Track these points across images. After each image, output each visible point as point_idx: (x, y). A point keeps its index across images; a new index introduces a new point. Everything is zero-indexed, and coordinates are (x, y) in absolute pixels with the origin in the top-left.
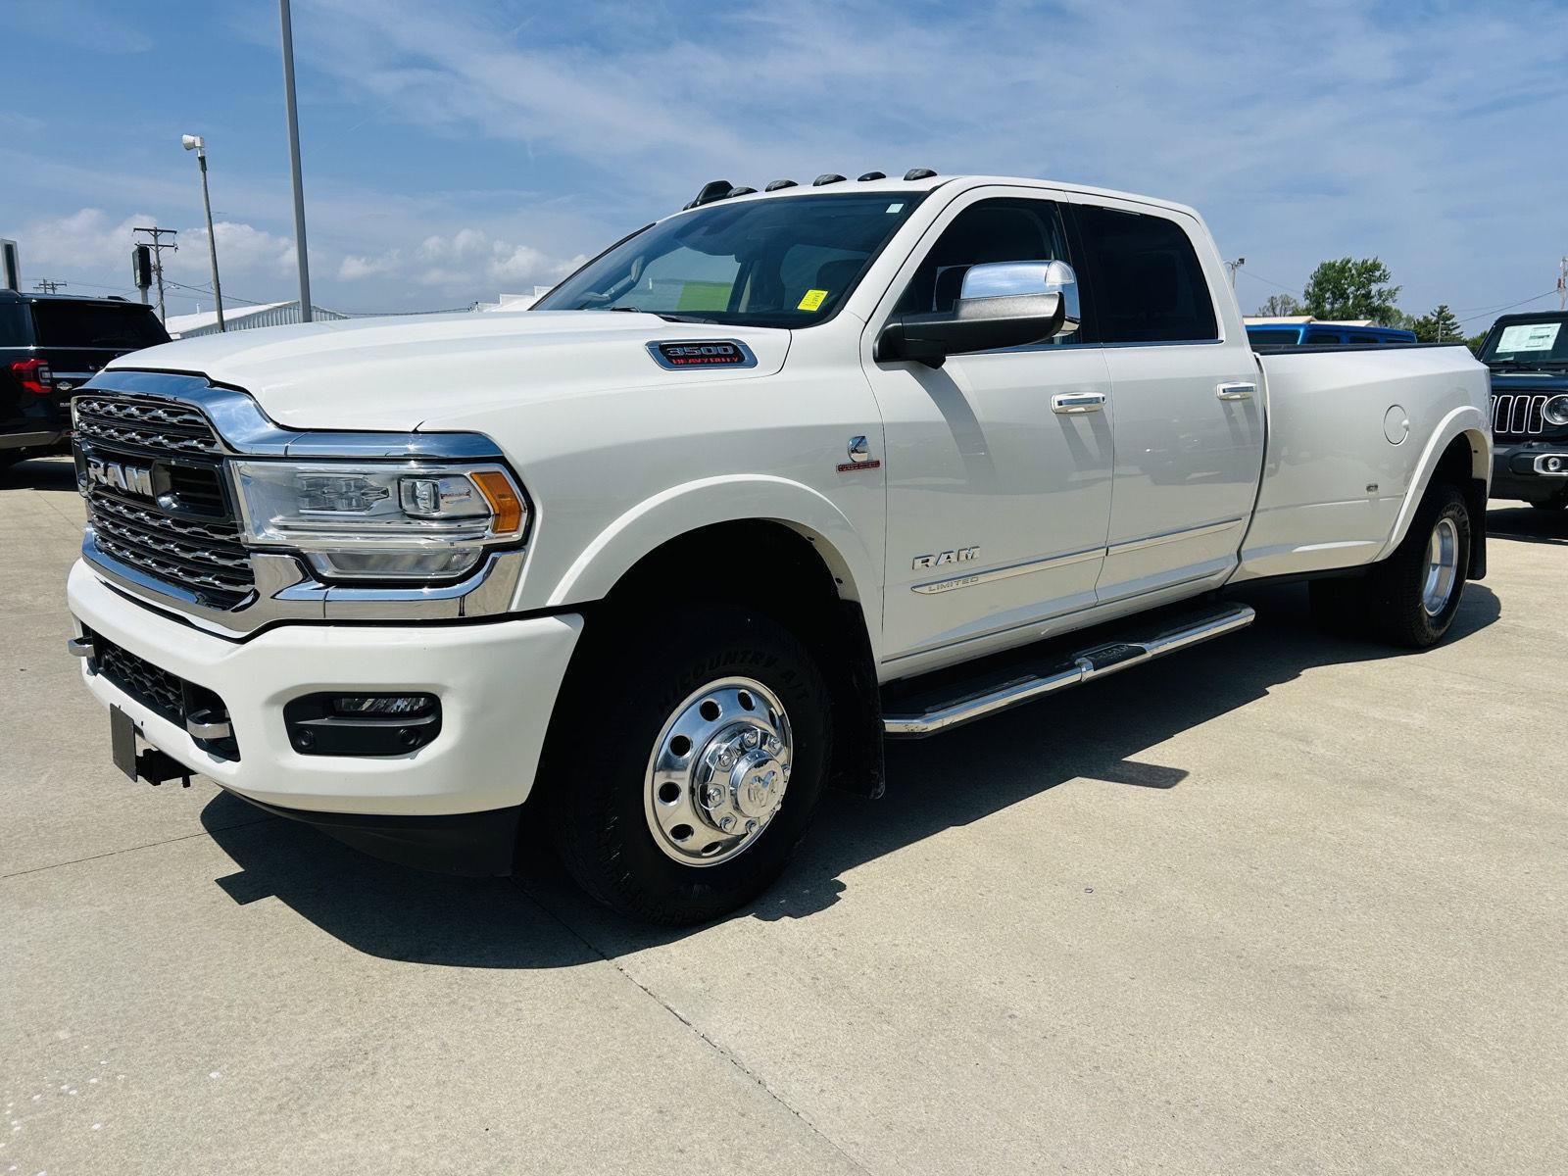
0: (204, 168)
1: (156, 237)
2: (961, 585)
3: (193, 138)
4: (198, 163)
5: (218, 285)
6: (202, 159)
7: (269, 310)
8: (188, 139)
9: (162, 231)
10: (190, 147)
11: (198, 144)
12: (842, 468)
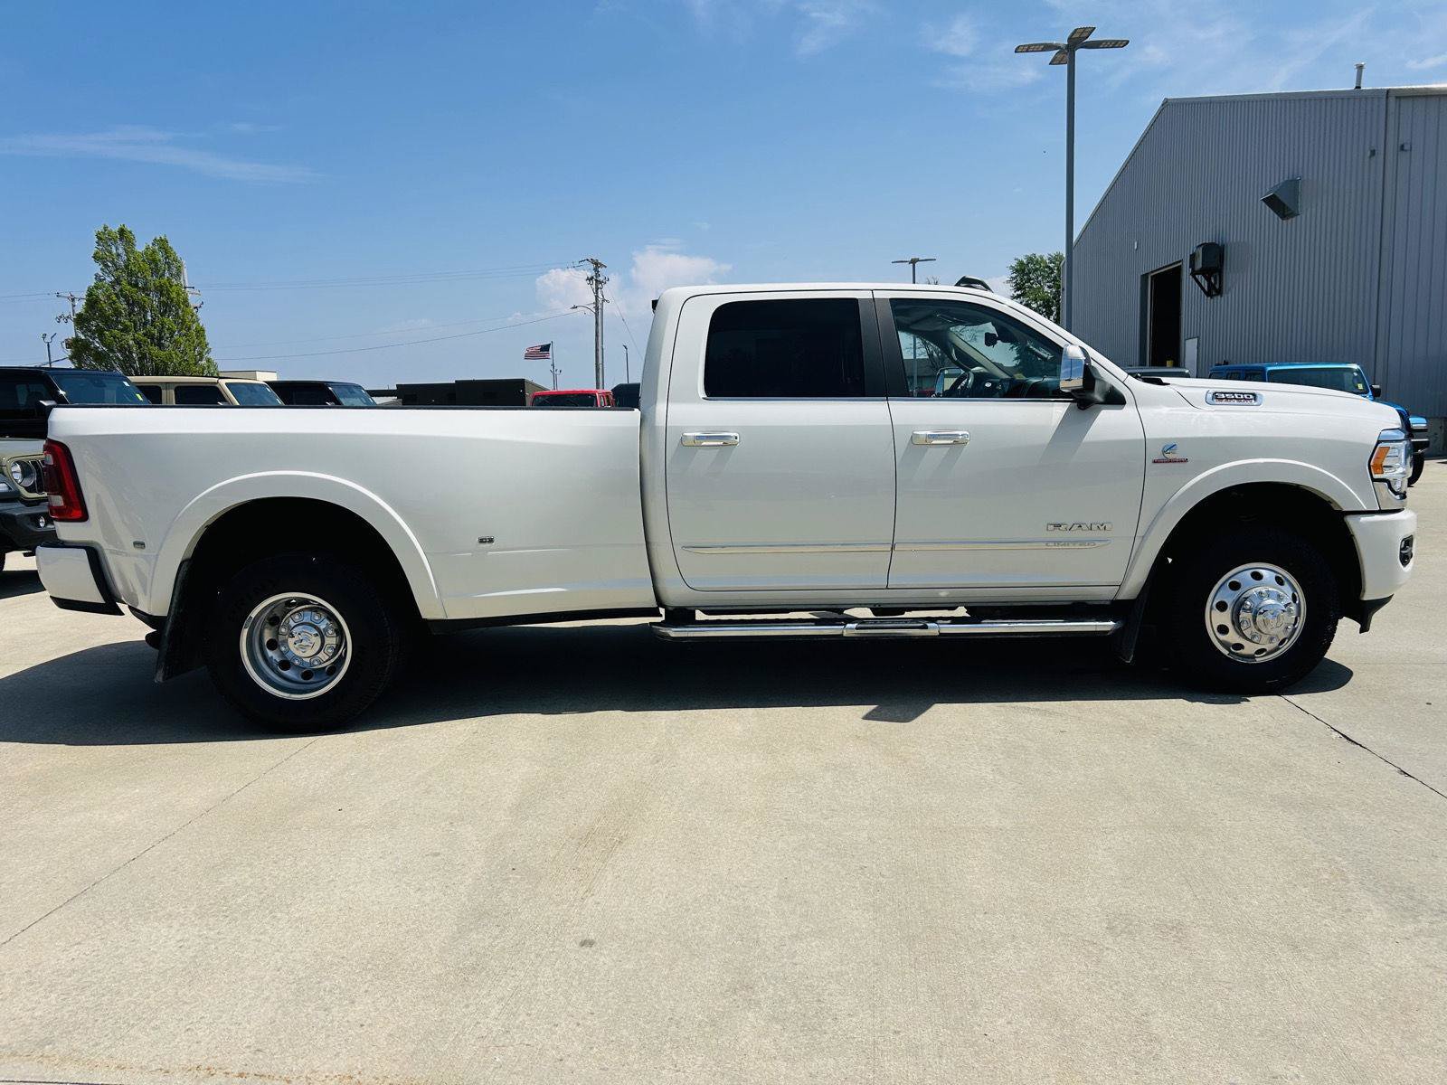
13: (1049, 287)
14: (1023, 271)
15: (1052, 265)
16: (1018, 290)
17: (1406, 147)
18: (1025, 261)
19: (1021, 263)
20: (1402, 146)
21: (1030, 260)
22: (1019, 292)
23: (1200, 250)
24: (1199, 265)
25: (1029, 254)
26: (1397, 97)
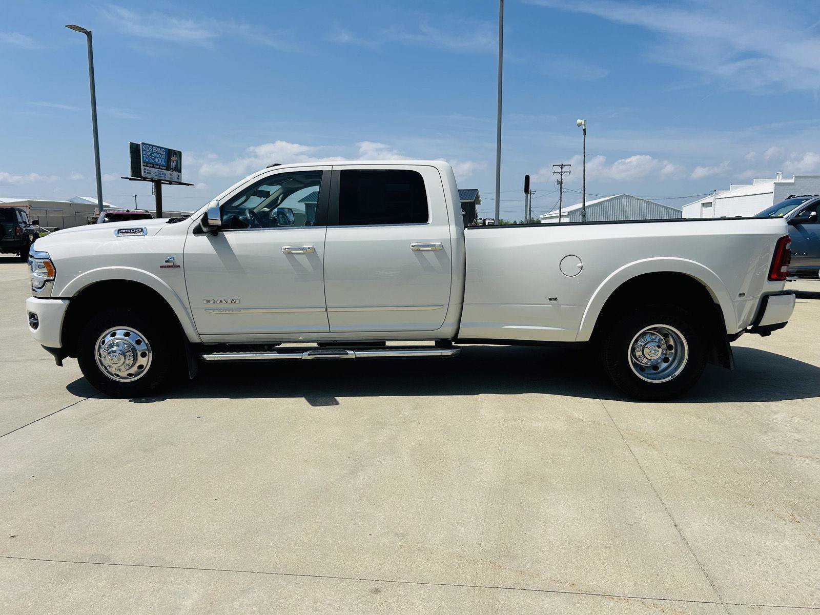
0: (585, 134)
1: (562, 168)
2: (231, 312)
3: (581, 120)
4: (583, 131)
5: (585, 188)
6: (584, 130)
7: (610, 199)
8: (579, 121)
9: (565, 165)
10: (580, 125)
11: (583, 123)
12: (161, 267)
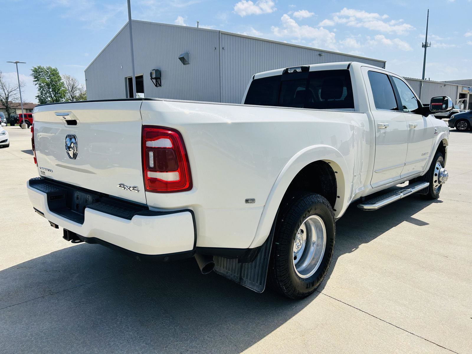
13: (47, 78)
14: (37, 71)
15: (48, 71)
16: (36, 78)
17: (224, 48)
18: (37, 68)
19: (36, 69)
20: (223, 48)
21: (39, 68)
22: (36, 79)
23: (154, 71)
24: (154, 76)
25: (39, 66)
26: (222, 33)
